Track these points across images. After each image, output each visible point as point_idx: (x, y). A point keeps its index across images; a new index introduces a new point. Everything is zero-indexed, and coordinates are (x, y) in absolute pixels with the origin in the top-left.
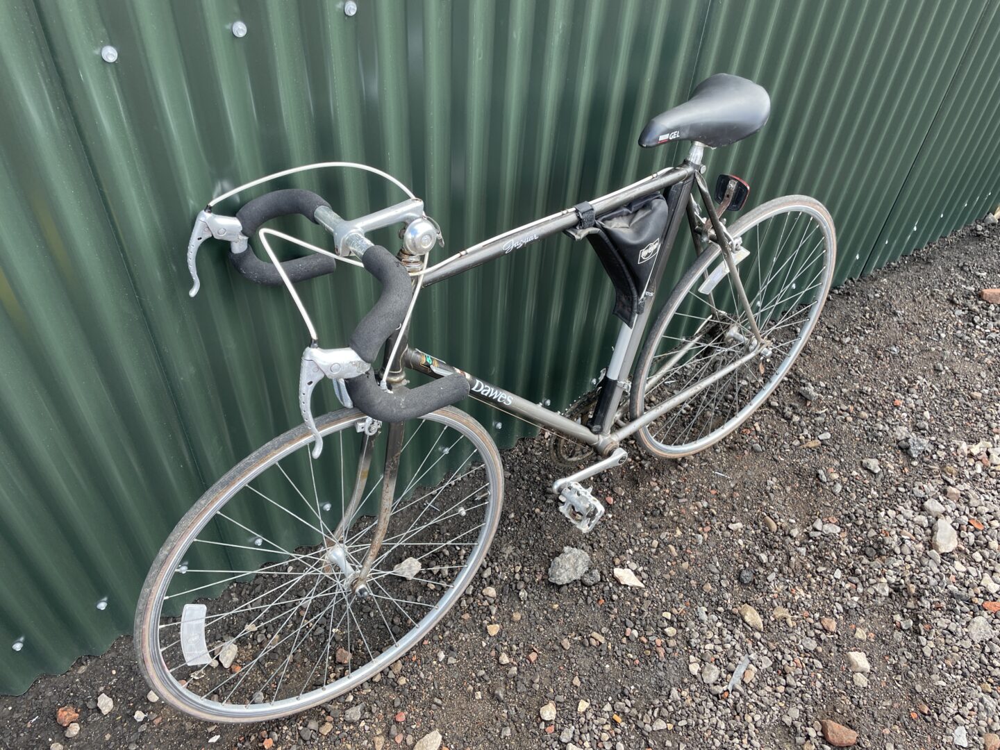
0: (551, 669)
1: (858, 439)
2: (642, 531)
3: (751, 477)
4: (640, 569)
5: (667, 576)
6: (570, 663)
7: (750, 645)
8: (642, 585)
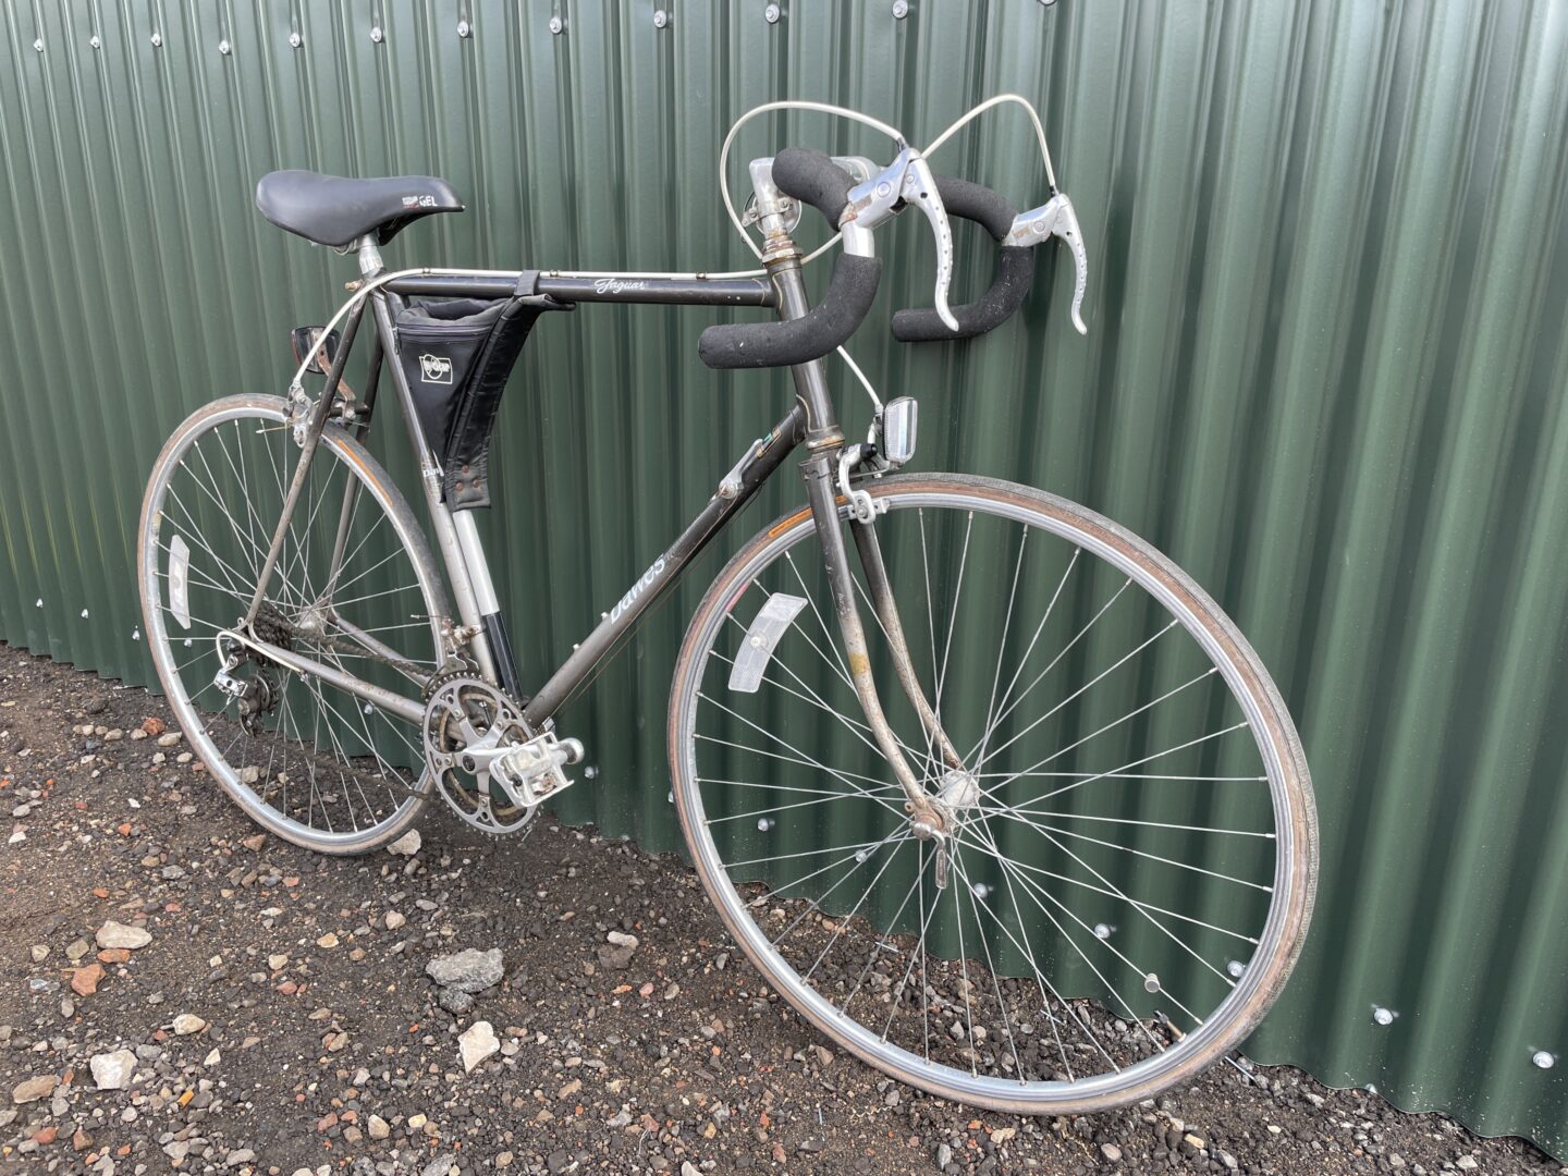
2: (602, 1047)
5: (506, 1098)
8: (468, 1068)
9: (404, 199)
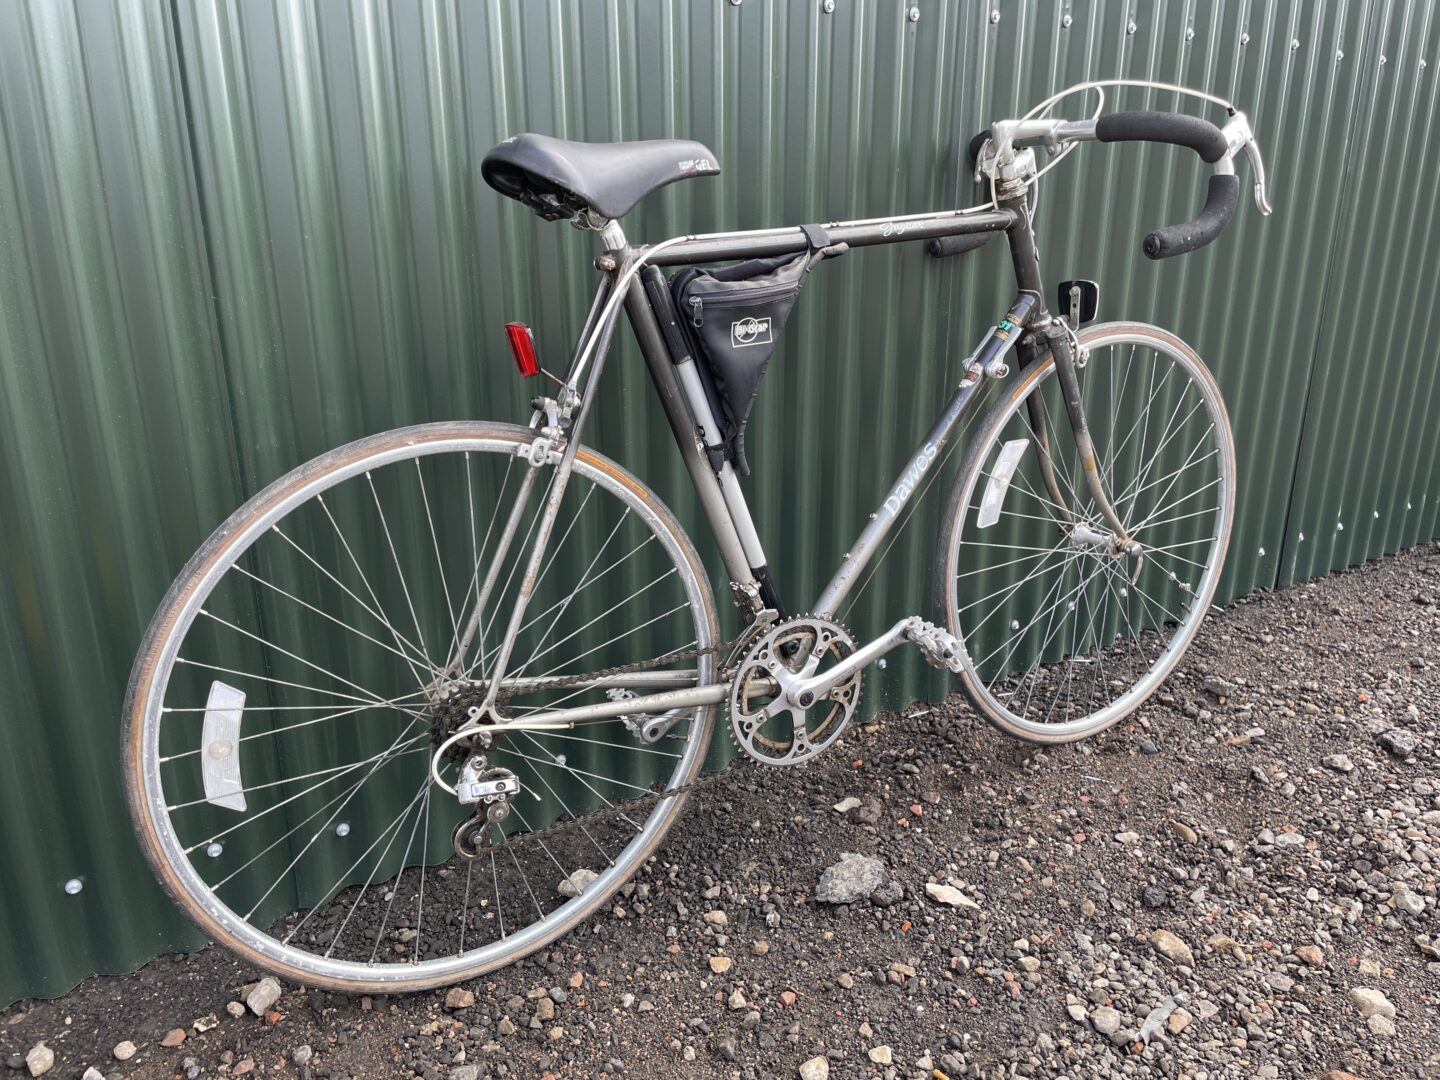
0: (821, 1016)
1: (1311, 735)
2: (972, 845)
3: (1145, 781)
4: (972, 888)
5: (1018, 896)
6: (855, 1006)
7: (1174, 984)
8: (975, 906)
9: (680, 164)
